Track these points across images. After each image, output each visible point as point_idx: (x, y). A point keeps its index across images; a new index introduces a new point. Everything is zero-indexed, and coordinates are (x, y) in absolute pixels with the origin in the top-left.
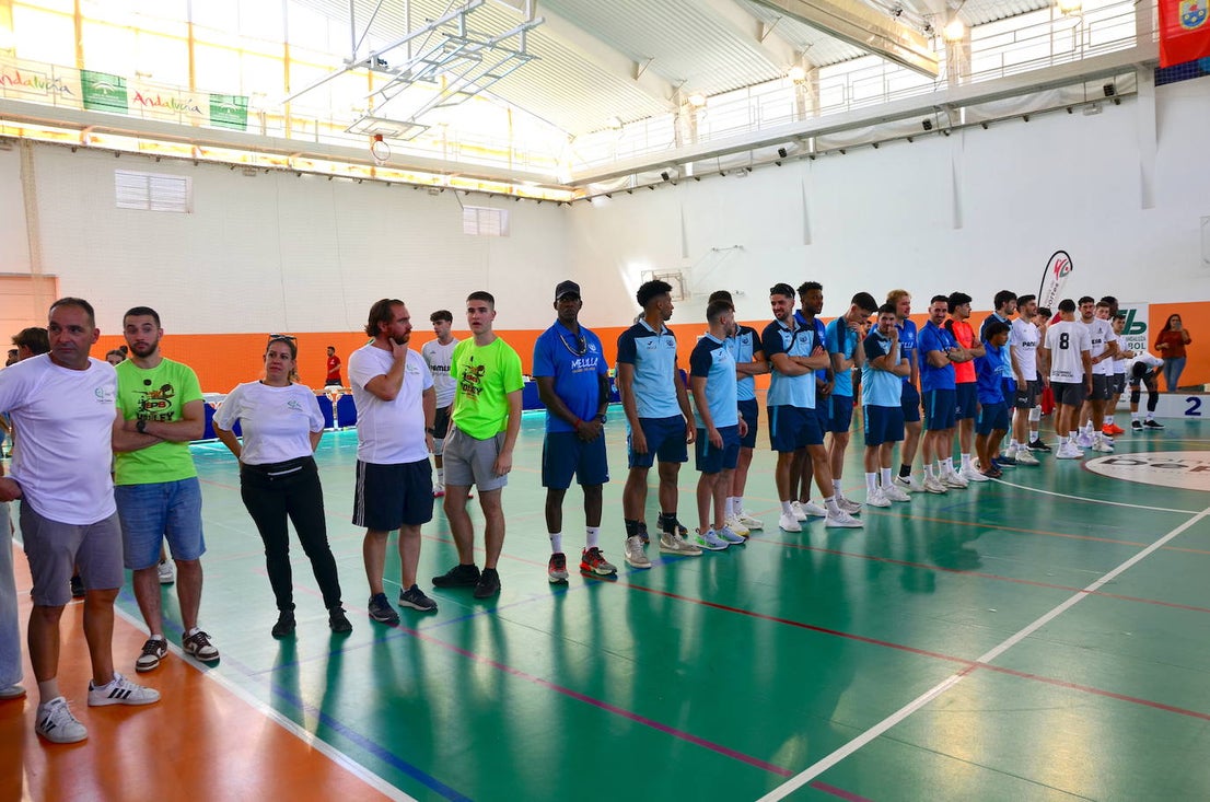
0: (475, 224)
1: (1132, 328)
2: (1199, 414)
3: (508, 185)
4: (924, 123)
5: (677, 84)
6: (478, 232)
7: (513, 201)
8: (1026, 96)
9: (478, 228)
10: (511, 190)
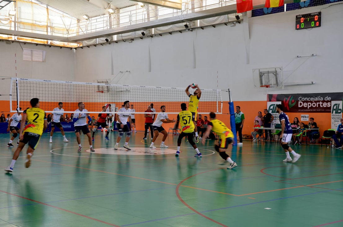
0: (30, 57)
3: (46, 41)
4: (185, 25)
5: (109, 2)
6: (32, 60)
7: (48, 47)
8: (216, 17)
9: (32, 58)
10: (48, 42)
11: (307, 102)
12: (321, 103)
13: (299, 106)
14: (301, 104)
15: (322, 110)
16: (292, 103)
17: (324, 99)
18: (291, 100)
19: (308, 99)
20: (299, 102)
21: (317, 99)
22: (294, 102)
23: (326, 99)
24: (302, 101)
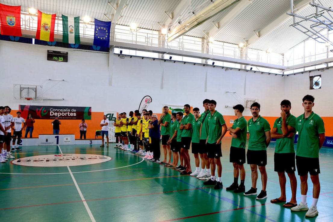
1: (113, 119)
2: (21, 145)
11: (58, 112)
12: (68, 113)
13: (51, 115)
14: (52, 114)
15: (70, 118)
16: (44, 112)
17: (71, 110)
18: (43, 110)
19: (58, 110)
20: (51, 112)
21: (65, 110)
22: (46, 112)
23: (72, 111)
24: (53, 111)
